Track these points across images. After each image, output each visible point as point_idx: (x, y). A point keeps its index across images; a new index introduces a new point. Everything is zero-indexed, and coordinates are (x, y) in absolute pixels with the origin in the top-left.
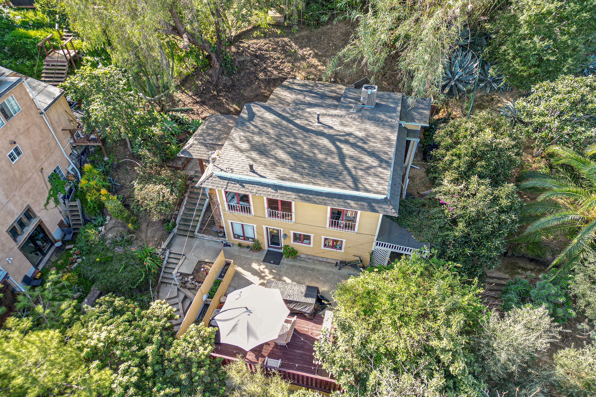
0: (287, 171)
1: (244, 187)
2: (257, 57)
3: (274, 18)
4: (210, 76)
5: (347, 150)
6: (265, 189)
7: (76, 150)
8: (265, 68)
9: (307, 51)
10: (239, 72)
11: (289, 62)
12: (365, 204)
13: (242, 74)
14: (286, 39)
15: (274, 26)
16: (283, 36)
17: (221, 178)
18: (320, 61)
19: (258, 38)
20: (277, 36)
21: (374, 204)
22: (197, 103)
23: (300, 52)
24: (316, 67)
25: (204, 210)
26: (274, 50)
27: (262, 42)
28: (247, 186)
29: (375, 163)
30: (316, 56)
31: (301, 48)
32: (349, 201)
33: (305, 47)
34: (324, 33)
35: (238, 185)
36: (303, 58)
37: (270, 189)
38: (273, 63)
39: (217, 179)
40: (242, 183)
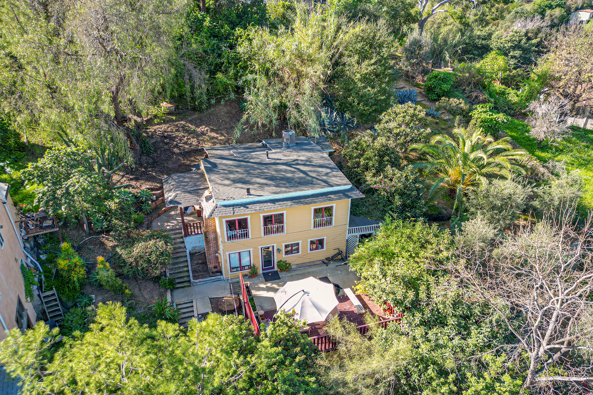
0: (274, 188)
1: (248, 208)
2: (165, 137)
3: (167, 108)
5: (304, 168)
6: (265, 204)
7: (29, 243)
8: (177, 145)
9: (203, 128)
10: (155, 151)
11: (193, 138)
12: (341, 194)
13: (159, 152)
14: (182, 122)
15: (169, 114)
16: (178, 121)
17: (225, 206)
18: (218, 134)
19: (159, 124)
20: (174, 121)
21: (347, 193)
22: (132, 179)
23: (198, 130)
24: (217, 138)
25: (189, 260)
26: (177, 131)
27: (164, 127)
28: (250, 206)
29: (329, 171)
30: (212, 130)
31: (198, 126)
32: (330, 196)
33: (201, 125)
34: (212, 115)
35: (242, 208)
36: (203, 134)
37: (269, 204)
38: (181, 140)
39: (223, 208)
40: (245, 205)
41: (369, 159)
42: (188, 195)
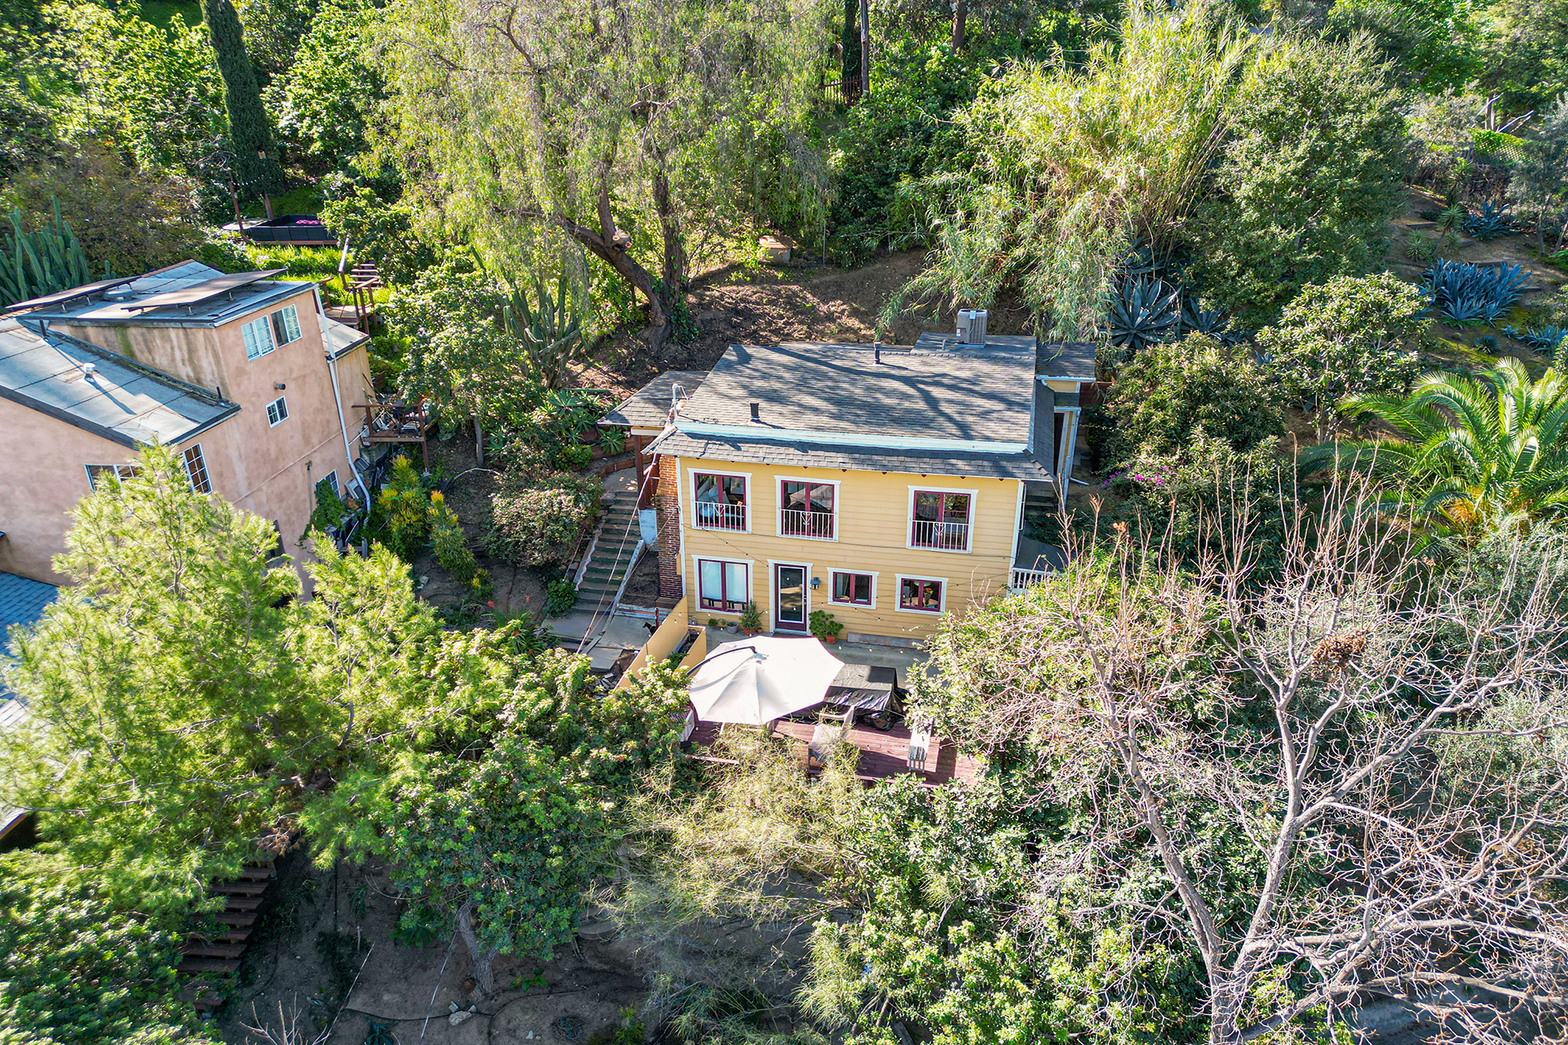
0: (825, 419)
1: (739, 449)
2: (738, 313)
3: (772, 252)
4: (646, 341)
5: (937, 392)
6: (782, 450)
7: (369, 454)
8: (755, 331)
9: (836, 306)
10: (702, 338)
11: (801, 323)
12: (986, 463)
13: (709, 341)
14: (795, 288)
15: (771, 265)
16: (788, 283)
17: (693, 436)
18: (863, 322)
19: (739, 283)
20: (776, 281)
21: (1004, 463)
22: (619, 383)
23: (824, 308)
24: (856, 332)
25: (633, 560)
26: (770, 302)
27: (747, 290)
28: (744, 447)
29: (999, 406)
30: (855, 313)
31: (825, 301)
32: (953, 461)
33: (834, 299)
34: (870, 277)
35: (727, 447)
36: (830, 317)
37: (791, 450)
38: (769, 324)
39: (686, 438)
40: (735, 442)
41: (1160, 406)
42: (651, 408)
